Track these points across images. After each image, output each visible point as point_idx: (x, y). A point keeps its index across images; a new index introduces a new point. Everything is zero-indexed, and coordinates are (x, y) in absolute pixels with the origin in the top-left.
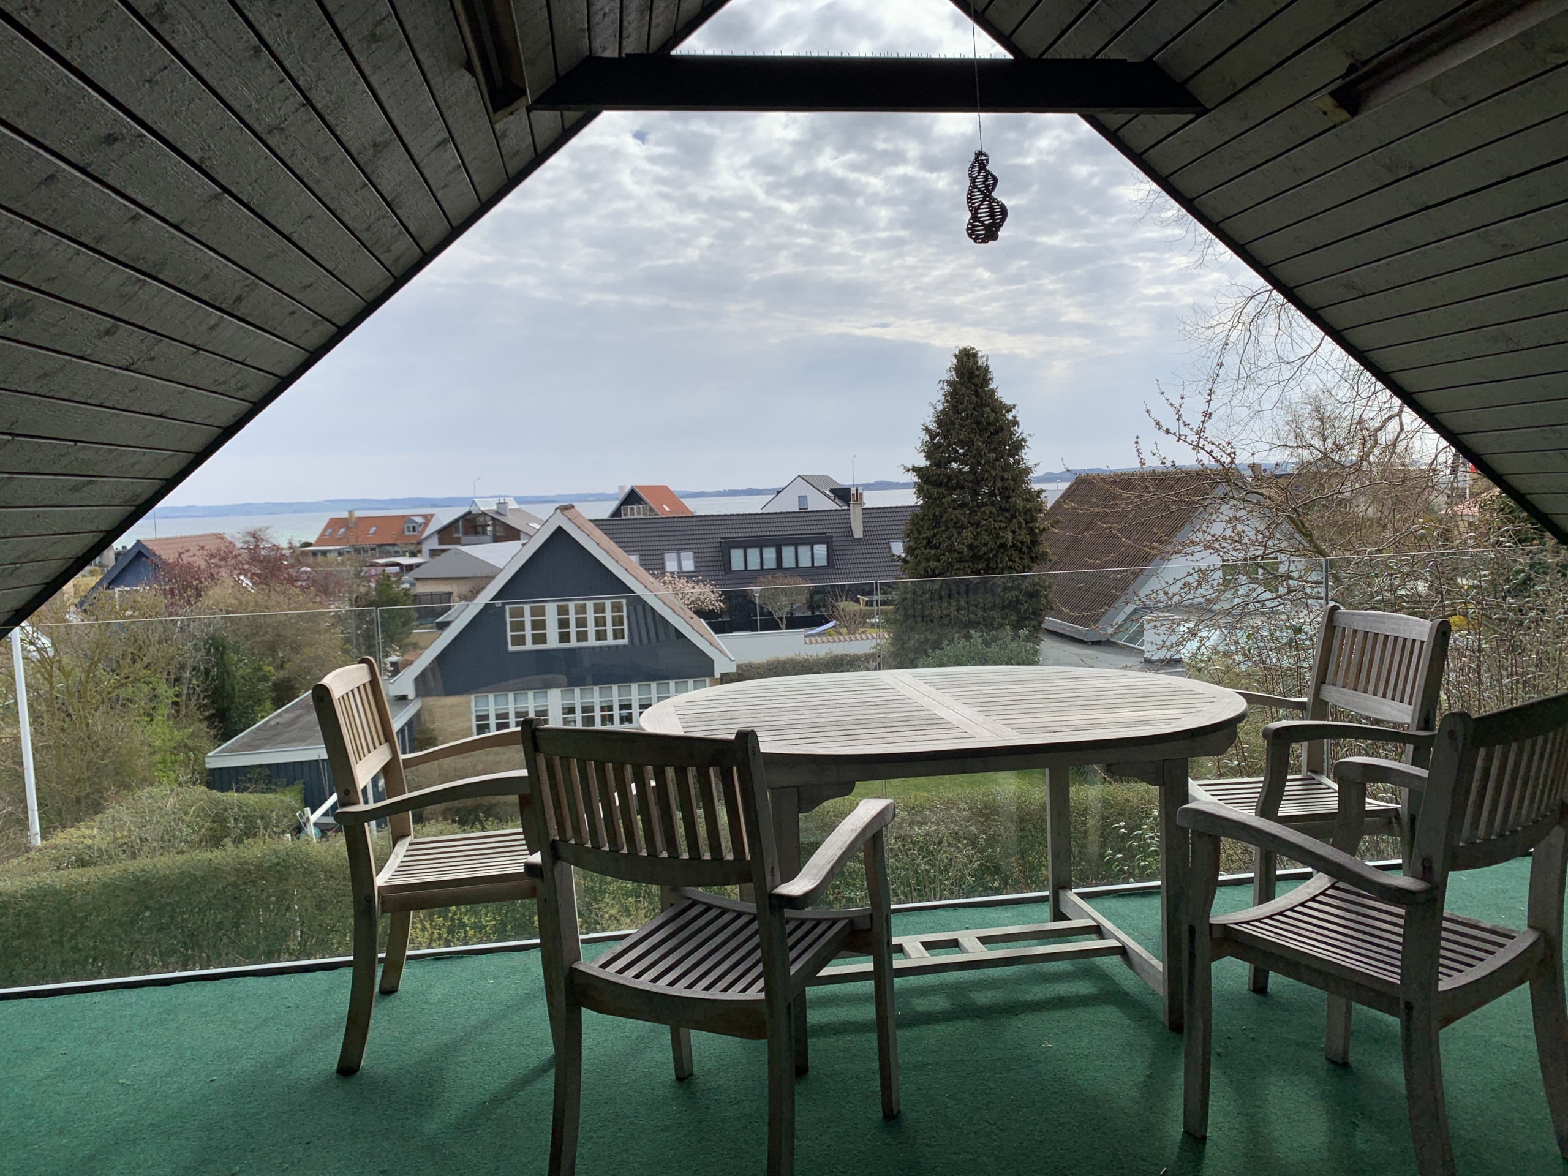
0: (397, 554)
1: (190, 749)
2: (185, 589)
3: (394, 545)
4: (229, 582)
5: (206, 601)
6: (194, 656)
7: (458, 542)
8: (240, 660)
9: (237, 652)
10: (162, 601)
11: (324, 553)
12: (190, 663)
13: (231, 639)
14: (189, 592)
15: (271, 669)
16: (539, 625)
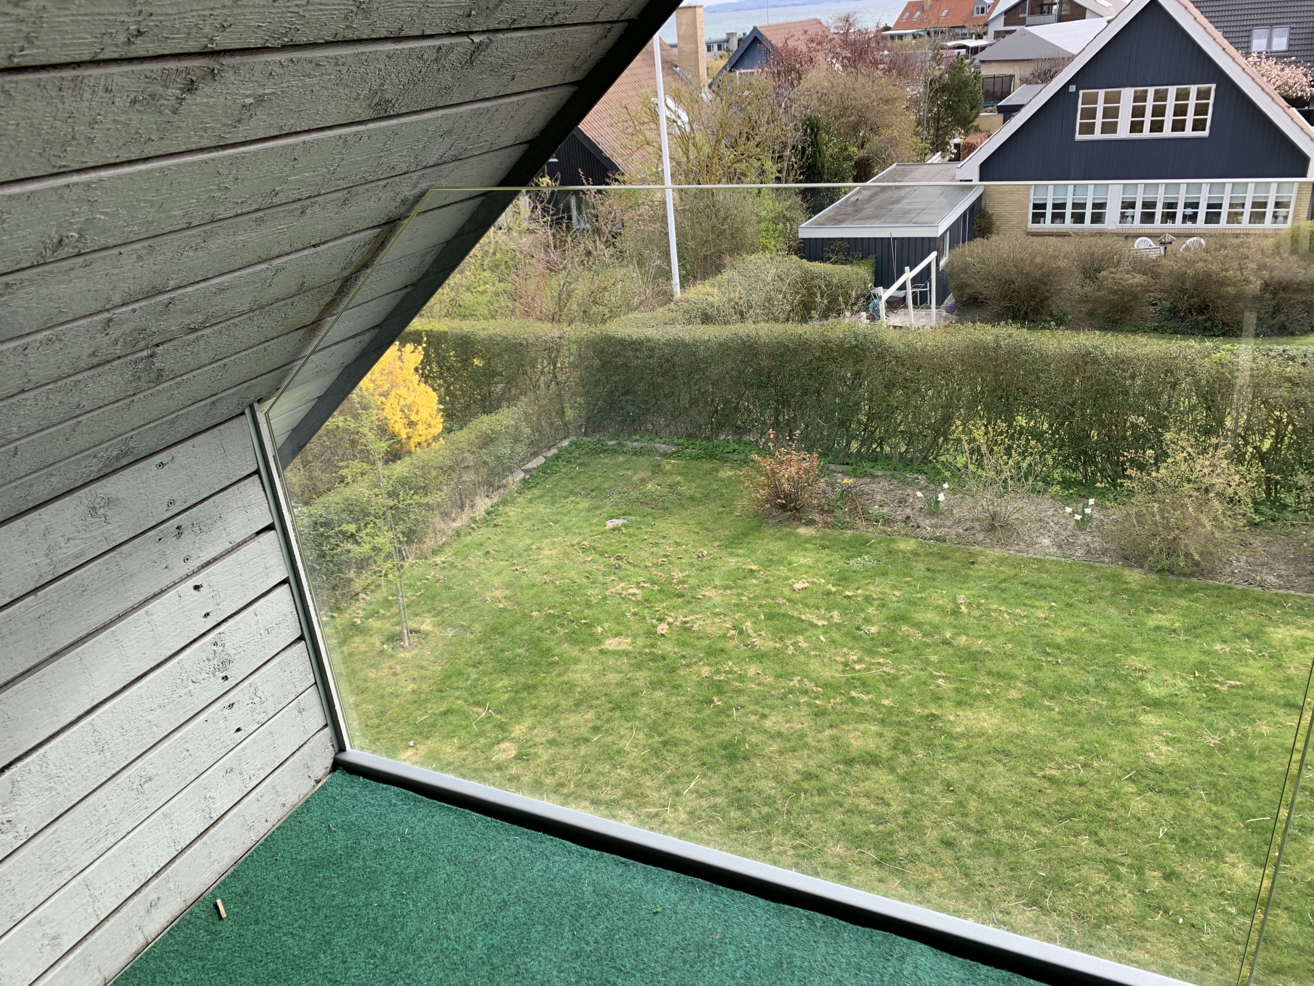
0: (964, 36)
1: (787, 220)
2: (790, 72)
3: (963, 27)
4: (824, 65)
5: (805, 84)
6: (794, 136)
7: (1022, 22)
8: (830, 141)
9: (828, 133)
10: (772, 83)
11: (901, 37)
12: (790, 142)
13: (823, 122)
14: (793, 75)
15: (855, 149)
16: (1111, 112)
